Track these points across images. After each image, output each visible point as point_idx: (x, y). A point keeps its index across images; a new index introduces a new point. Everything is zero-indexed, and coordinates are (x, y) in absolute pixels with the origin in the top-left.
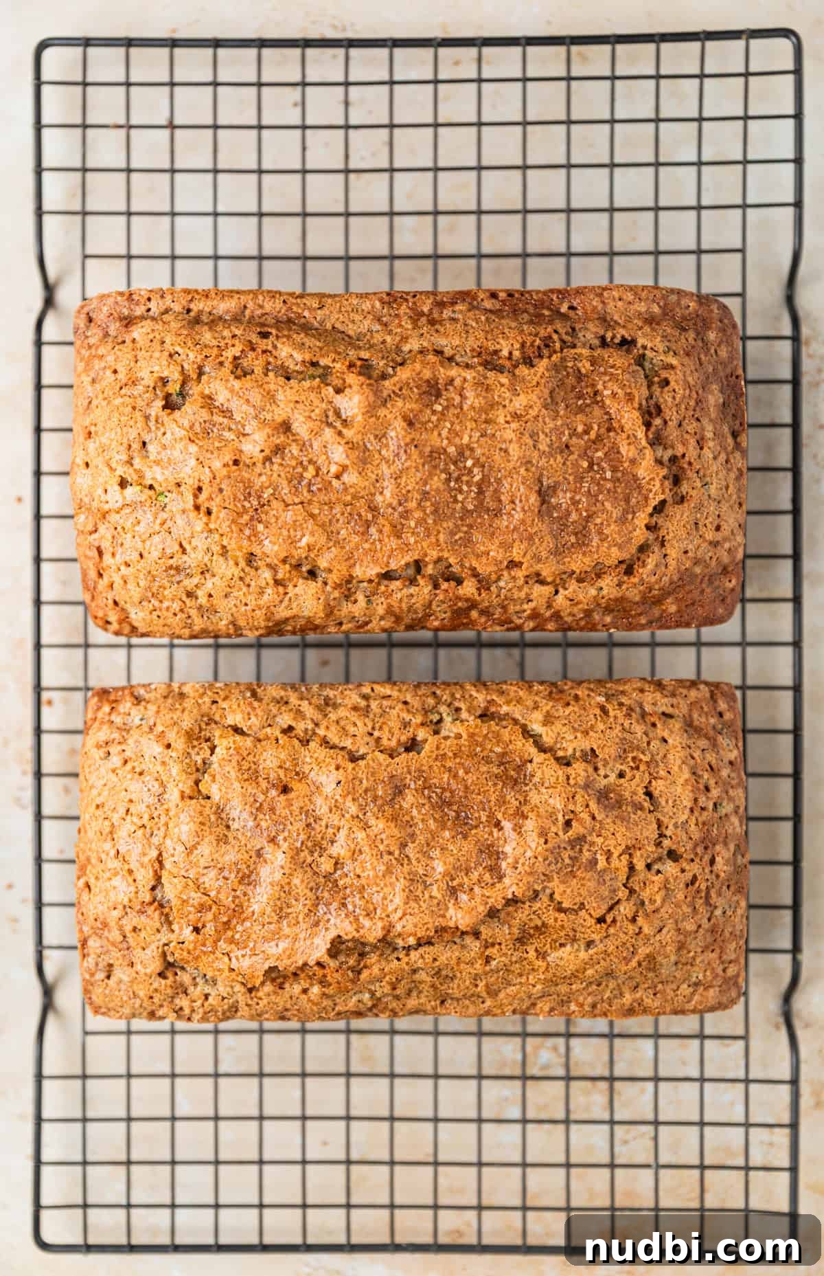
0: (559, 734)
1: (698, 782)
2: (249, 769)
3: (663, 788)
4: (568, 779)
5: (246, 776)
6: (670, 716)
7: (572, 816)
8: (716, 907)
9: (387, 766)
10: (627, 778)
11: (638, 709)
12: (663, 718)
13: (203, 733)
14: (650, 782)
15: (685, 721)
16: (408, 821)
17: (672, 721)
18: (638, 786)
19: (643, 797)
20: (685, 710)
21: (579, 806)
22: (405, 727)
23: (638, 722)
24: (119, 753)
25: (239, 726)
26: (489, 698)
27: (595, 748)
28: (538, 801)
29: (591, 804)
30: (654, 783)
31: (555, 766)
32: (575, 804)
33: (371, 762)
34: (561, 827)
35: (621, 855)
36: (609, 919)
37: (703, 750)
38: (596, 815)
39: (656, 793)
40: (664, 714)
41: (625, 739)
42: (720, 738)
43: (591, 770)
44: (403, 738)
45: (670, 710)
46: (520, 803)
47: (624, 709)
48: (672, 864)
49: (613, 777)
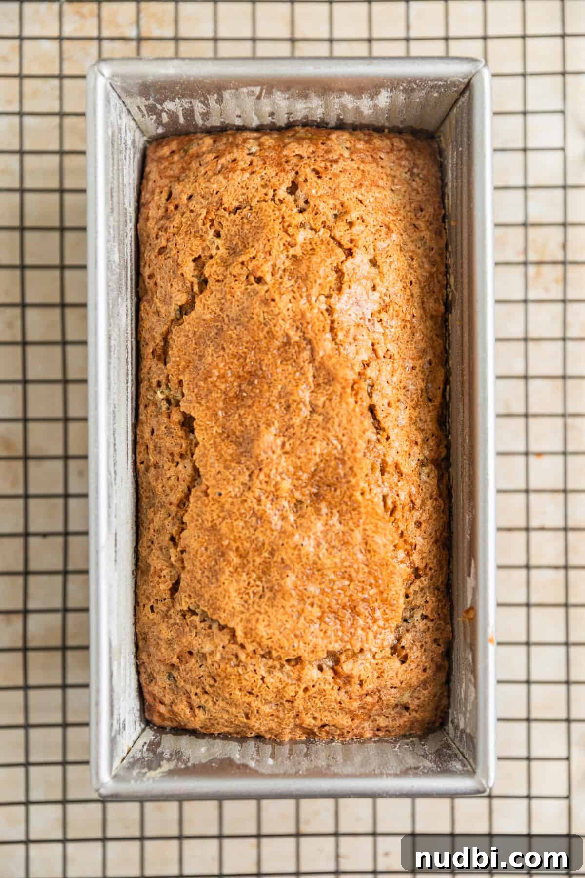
0: (179, 291)
1: (227, 168)
2: (208, 577)
3: (230, 198)
4: (218, 281)
5: (214, 581)
6: (170, 195)
7: (252, 278)
8: (341, 155)
9: (205, 448)
10: (220, 229)
11: (162, 222)
12: (172, 200)
13: (178, 621)
14: (225, 209)
15: (175, 181)
16: (254, 429)
17: (174, 191)
18: (227, 220)
19: (237, 215)
20: (165, 181)
21: (242, 272)
22: (171, 433)
23: (171, 222)
24: (199, 698)
25: (170, 586)
26: (151, 356)
27: (193, 258)
28: (238, 309)
29: (240, 260)
30: (226, 206)
31: (207, 293)
32: (240, 274)
33: (201, 464)
34: (260, 287)
35: (289, 235)
36: (347, 245)
37: (200, 165)
38: (251, 256)
39: (236, 204)
40: (168, 200)
41: (186, 232)
42: (191, 152)
43: (211, 262)
44: (180, 433)
45: (165, 195)
46: (239, 325)
47: (160, 233)
48: (299, 190)
49: (219, 242)
